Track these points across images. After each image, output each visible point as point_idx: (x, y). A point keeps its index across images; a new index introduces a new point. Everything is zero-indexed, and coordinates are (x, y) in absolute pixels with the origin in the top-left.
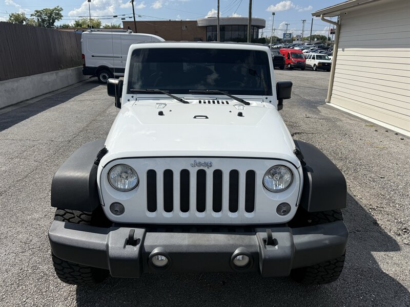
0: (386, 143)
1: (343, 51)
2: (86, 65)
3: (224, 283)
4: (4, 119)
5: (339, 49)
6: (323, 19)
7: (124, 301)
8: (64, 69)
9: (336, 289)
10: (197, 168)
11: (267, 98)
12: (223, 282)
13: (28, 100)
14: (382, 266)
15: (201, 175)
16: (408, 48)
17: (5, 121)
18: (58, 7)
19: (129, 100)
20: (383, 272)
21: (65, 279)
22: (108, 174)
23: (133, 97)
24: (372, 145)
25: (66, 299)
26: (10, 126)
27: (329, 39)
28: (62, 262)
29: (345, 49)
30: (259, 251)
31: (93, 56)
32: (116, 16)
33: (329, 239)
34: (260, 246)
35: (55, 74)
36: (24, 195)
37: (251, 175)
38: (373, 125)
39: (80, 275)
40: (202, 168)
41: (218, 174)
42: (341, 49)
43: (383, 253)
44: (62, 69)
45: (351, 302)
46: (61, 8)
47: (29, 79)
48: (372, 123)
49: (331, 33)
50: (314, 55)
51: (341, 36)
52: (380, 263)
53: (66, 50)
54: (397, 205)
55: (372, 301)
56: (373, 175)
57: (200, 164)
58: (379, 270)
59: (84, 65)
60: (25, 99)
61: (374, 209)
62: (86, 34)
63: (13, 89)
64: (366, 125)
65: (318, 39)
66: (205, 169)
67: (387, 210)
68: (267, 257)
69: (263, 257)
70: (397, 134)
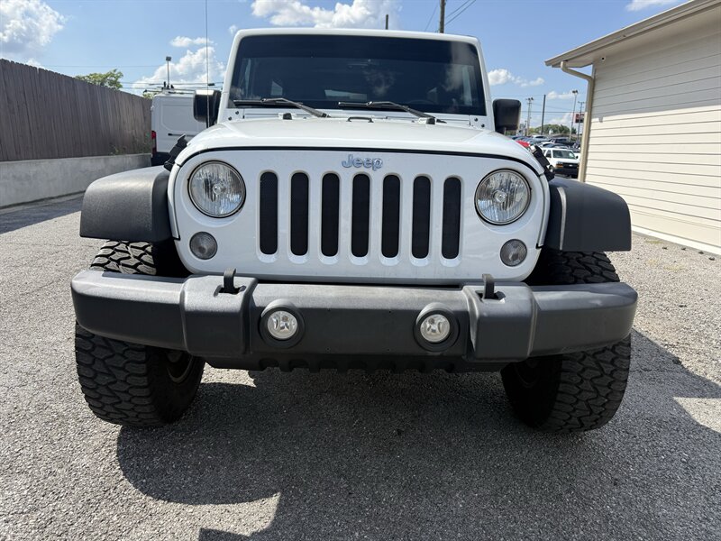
0: (684, 263)
1: (601, 121)
2: (158, 151)
3: (399, 432)
4: (9, 220)
5: (593, 120)
6: (566, 69)
7: (208, 455)
8: (119, 154)
9: (613, 445)
10: (355, 171)
11: (476, 120)
12: (398, 430)
13: (52, 198)
14: (696, 417)
15: (362, 183)
16: (718, 104)
17: (10, 222)
18: (115, 71)
19: (230, 119)
20: (698, 425)
21: (101, 408)
22: (189, 180)
23: (237, 113)
24: (659, 266)
25: (96, 451)
26: (18, 228)
27: (574, 132)
28: (94, 362)
29: (604, 119)
30: (469, 309)
31: (170, 135)
32: (213, 85)
33: (601, 299)
34: (470, 301)
35: (102, 161)
36: (31, 312)
37: (453, 186)
38: (658, 241)
39: (126, 392)
40: (362, 170)
41: (392, 184)
42: (597, 119)
43: (695, 400)
44: (115, 153)
45: (643, 462)
46: (120, 73)
47: (57, 163)
48: (656, 238)
49: (577, 121)
50: (549, 151)
51: (596, 96)
52: (691, 413)
53: (124, 123)
54: (714, 342)
55: (683, 462)
56: (665, 303)
57: (359, 163)
58: (690, 421)
59: (155, 149)
60: (47, 196)
61: (674, 346)
62: (161, 97)
63: (28, 177)
64: (647, 242)
65: (555, 132)
66: (369, 171)
67: (697, 347)
68: (485, 314)
69: (477, 313)
70: (701, 253)
